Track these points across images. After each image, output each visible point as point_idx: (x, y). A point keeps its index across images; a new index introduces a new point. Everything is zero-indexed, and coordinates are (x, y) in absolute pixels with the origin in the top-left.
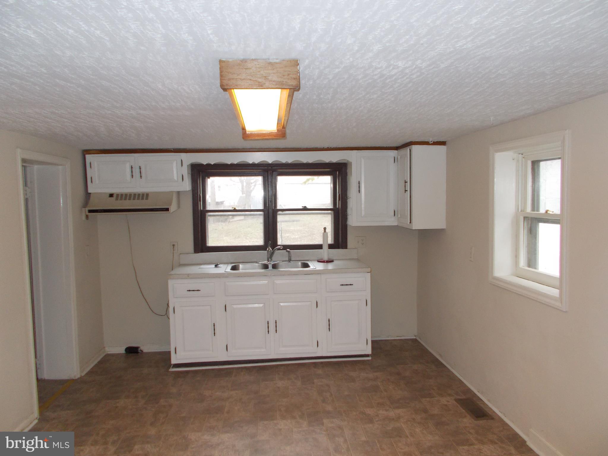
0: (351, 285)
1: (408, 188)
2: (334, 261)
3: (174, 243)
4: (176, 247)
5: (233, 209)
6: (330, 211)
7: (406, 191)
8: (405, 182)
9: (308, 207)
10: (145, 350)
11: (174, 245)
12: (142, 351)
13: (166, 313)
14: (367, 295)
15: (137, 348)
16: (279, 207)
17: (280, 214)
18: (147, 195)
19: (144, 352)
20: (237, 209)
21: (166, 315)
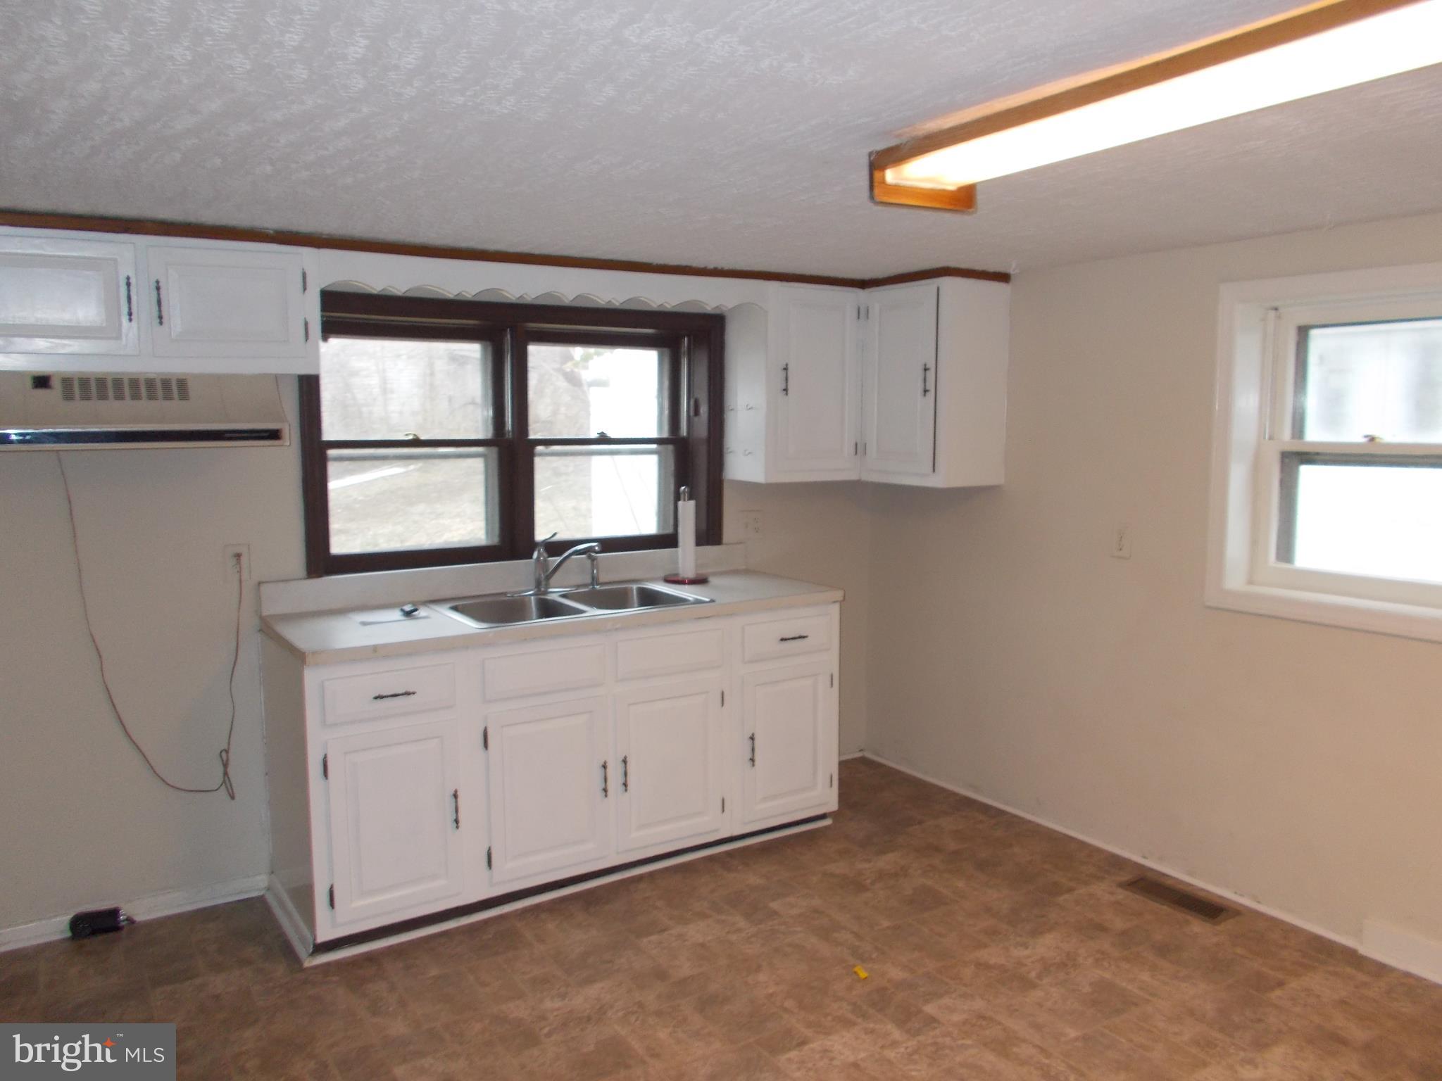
0: (801, 637)
1: (931, 386)
2: (711, 579)
3: (238, 550)
4: (244, 560)
5: (411, 437)
6: (654, 446)
7: (926, 391)
8: (926, 370)
9: (612, 434)
10: (141, 916)
11: (238, 556)
12: (130, 921)
13: (224, 782)
14: (830, 660)
15: (114, 913)
16: (533, 436)
17: (541, 454)
18: (182, 383)
19: (139, 922)
20: (423, 437)
21: (223, 787)
